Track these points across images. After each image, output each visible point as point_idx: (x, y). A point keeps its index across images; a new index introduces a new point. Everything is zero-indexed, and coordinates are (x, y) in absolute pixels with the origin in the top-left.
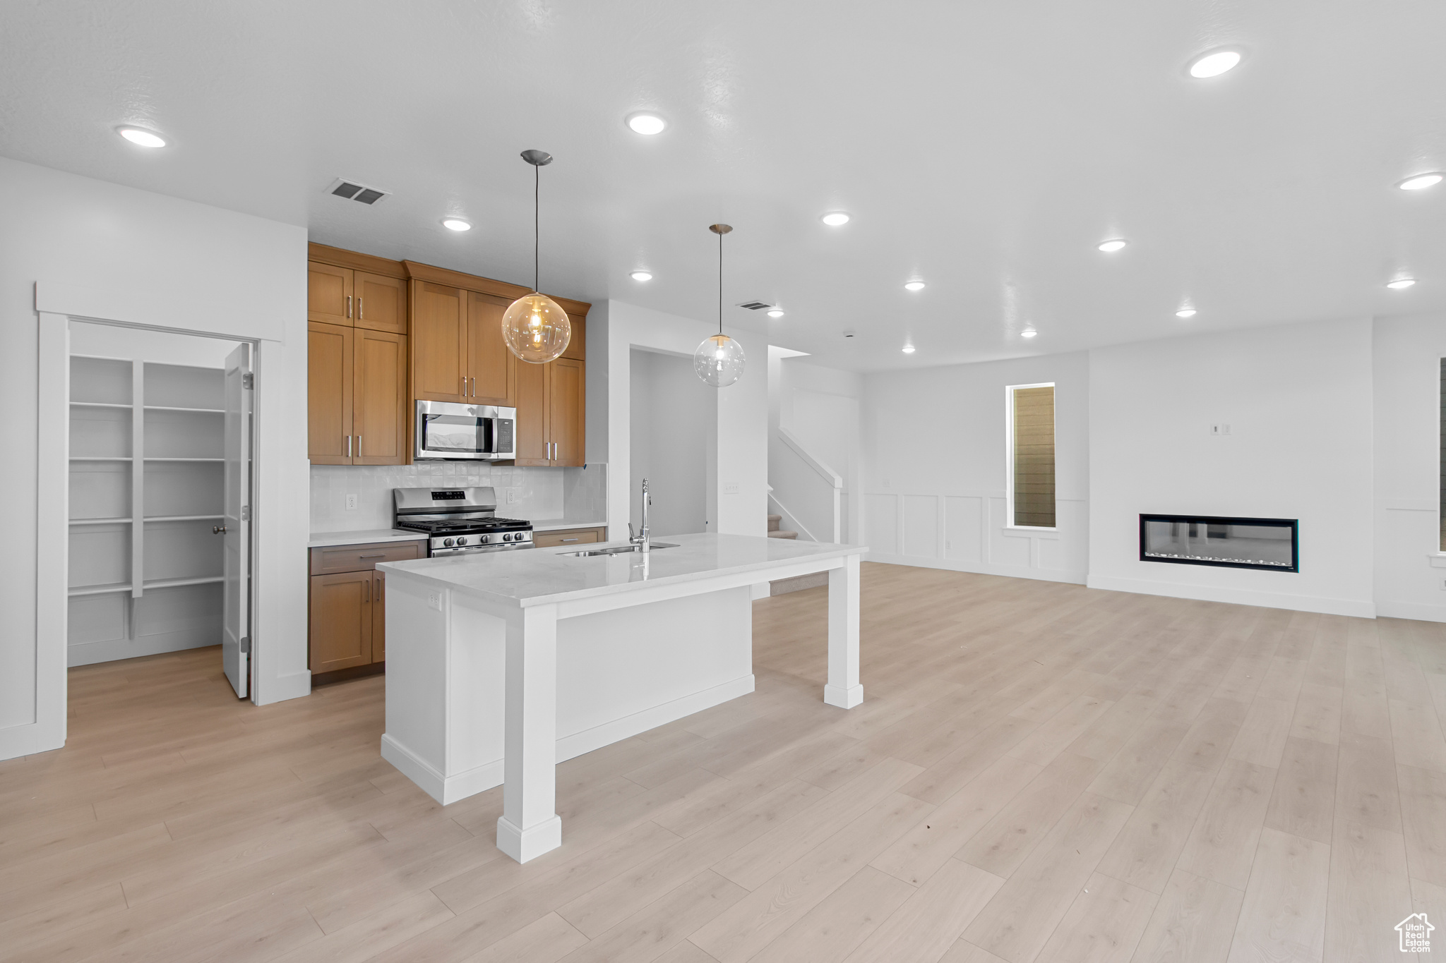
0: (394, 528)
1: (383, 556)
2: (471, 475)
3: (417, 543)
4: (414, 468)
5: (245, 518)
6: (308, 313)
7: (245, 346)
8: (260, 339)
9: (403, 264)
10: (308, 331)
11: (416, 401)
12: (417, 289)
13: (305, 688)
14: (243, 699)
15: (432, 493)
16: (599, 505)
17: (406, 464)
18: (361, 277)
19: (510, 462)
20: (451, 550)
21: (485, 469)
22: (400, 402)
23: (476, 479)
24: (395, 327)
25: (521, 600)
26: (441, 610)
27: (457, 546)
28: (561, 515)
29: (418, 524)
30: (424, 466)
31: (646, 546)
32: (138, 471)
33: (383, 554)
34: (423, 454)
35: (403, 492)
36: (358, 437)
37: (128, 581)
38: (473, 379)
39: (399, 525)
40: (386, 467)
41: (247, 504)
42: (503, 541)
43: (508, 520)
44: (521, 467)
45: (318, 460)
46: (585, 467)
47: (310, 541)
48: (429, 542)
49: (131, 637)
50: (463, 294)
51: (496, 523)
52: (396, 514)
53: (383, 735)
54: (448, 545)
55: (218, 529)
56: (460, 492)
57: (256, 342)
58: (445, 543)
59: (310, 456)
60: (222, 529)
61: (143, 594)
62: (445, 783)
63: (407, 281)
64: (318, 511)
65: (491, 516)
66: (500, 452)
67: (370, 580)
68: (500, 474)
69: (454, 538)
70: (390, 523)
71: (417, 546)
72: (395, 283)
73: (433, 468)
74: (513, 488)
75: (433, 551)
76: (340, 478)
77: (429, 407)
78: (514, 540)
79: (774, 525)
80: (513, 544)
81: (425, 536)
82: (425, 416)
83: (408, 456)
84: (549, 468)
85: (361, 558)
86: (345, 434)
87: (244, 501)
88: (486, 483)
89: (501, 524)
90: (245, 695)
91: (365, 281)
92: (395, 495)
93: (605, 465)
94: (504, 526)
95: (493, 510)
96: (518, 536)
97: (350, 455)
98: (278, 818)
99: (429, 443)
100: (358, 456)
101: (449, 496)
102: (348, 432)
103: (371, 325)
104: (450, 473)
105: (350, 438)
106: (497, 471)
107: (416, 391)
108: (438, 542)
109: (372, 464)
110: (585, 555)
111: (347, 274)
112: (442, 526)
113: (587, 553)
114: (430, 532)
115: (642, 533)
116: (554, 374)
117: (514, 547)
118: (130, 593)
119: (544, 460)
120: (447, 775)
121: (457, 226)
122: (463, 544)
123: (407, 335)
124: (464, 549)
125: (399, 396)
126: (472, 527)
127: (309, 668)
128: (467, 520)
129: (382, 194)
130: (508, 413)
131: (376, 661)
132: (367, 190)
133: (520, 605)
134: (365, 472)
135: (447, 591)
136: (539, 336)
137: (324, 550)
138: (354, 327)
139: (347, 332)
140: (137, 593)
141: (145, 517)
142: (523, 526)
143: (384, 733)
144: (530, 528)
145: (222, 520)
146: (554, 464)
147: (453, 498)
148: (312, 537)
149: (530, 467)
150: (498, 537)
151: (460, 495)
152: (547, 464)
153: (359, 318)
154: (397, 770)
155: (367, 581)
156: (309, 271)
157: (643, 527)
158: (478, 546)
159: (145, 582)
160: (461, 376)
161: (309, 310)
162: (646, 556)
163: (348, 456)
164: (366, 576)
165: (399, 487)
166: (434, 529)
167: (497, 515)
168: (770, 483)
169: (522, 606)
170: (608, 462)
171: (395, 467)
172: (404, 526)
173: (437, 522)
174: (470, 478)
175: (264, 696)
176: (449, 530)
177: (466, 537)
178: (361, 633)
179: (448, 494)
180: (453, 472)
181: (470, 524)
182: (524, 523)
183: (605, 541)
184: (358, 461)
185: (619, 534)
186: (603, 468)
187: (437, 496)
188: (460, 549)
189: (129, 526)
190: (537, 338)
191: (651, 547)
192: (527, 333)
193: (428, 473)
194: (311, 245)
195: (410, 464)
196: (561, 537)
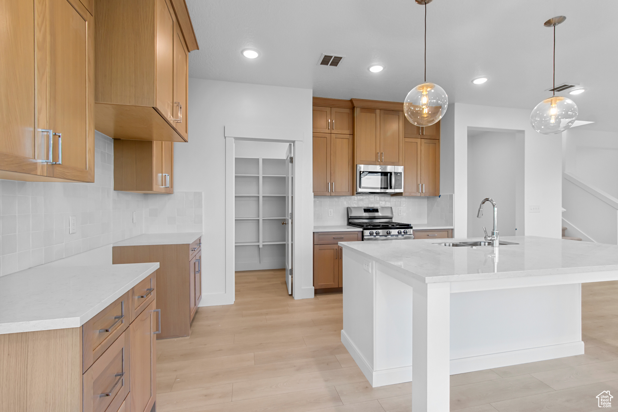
0: (348, 225)
1: (343, 238)
2: (381, 201)
3: (357, 233)
4: (356, 198)
5: (290, 219)
6: (313, 129)
7: (290, 145)
8: (295, 141)
9: (351, 101)
10: (313, 137)
11: (357, 165)
12: (357, 111)
13: (312, 295)
14: (290, 295)
15: (364, 209)
16: (450, 217)
17: (353, 195)
18: (334, 110)
19: (400, 194)
20: (373, 237)
21: (388, 198)
22: (350, 166)
23: (384, 203)
24: (348, 132)
25: (426, 278)
26: (370, 272)
27: (375, 235)
28: (426, 222)
29: (358, 223)
30: (360, 197)
31: (496, 243)
32: (261, 199)
33: (343, 237)
34: (360, 190)
35: (351, 208)
36: (333, 183)
37: (259, 242)
38: (382, 153)
39: (350, 224)
40: (344, 197)
41: (291, 212)
42: (398, 234)
43: (399, 223)
44: (405, 197)
45: (317, 194)
46: (440, 196)
47: (314, 229)
48: (363, 232)
49: (260, 262)
50: (378, 111)
51: (394, 224)
52: (349, 218)
53: (342, 330)
54: (371, 234)
55: (284, 223)
56: (376, 209)
57: (294, 142)
58: (370, 233)
59: (313, 192)
60: (285, 223)
61: (263, 246)
62: (373, 374)
63: (353, 109)
64: (317, 216)
65: (391, 221)
66: (396, 189)
67: (337, 249)
68: (395, 200)
69: (374, 231)
70: (346, 223)
71: (358, 234)
72: (348, 111)
73: (364, 198)
74: (401, 208)
75: (365, 237)
76: (327, 202)
77: (362, 167)
78: (403, 234)
79: (565, 233)
80: (403, 235)
81: (361, 229)
82: (360, 172)
83: (354, 192)
84: (420, 197)
85: (334, 238)
86: (328, 182)
87: (290, 211)
88: (388, 205)
89: (396, 225)
90: (291, 294)
91: (335, 112)
92: (348, 210)
93: (452, 195)
94: (398, 226)
95: (391, 218)
96: (405, 232)
97: (330, 191)
98: (295, 366)
99: (363, 185)
100: (333, 192)
101: (371, 211)
102: (329, 181)
103: (338, 132)
104: (371, 200)
105: (329, 183)
106: (394, 199)
107: (357, 160)
108: (367, 232)
109: (339, 196)
110: (450, 245)
111: (328, 109)
112: (368, 225)
113: (451, 244)
114: (363, 228)
115: (493, 234)
116: (423, 148)
117: (403, 237)
118: (259, 245)
119: (417, 193)
120: (375, 370)
121: (376, 69)
122: (378, 234)
123: (353, 135)
124: (378, 237)
125: (349, 164)
126: (382, 226)
127: (314, 286)
128: (380, 222)
129: (341, 58)
130: (400, 169)
131: (340, 286)
132: (335, 57)
133: (425, 281)
134: (336, 199)
135: (374, 262)
136: (427, 109)
137: (319, 233)
138: (331, 133)
139: (328, 136)
140: (261, 246)
141: (263, 217)
142: (408, 226)
143: (343, 329)
144: (411, 228)
145: (285, 219)
146: (423, 195)
147: (373, 212)
148: (315, 227)
149: (410, 197)
150: (394, 232)
151: (376, 210)
152: (419, 195)
153: (333, 129)
154: (349, 353)
155: (336, 249)
156: (313, 110)
157: (494, 230)
158: (386, 236)
159: (263, 242)
160: (377, 152)
161: (313, 128)
162: (496, 249)
163: (329, 192)
164: (335, 247)
165: (350, 206)
166: (365, 226)
167: (394, 220)
168: (563, 206)
169: (426, 282)
170: (454, 193)
171: (348, 197)
172: (351, 224)
173: (366, 223)
174: (381, 202)
175: (297, 296)
176: (372, 227)
177: (380, 231)
178: (334, 273)
179: (371, 210)
180: (373, 200)
181: (381, 224)
182: (408, 225)
183: (452, 237)
184: (333, 194)
185: (461, 234)
186: (451, 197)
187: (366, 210)
188: (377, 237)
189: (259, 220)
190: (426, 111)
191: (500, 244)
192: (418, 109)
193: (362, 200)
194: (314, 98)
195: (354, 195)
196: (428, 233)
